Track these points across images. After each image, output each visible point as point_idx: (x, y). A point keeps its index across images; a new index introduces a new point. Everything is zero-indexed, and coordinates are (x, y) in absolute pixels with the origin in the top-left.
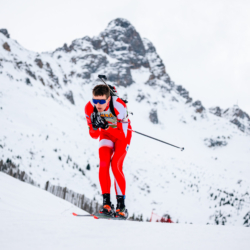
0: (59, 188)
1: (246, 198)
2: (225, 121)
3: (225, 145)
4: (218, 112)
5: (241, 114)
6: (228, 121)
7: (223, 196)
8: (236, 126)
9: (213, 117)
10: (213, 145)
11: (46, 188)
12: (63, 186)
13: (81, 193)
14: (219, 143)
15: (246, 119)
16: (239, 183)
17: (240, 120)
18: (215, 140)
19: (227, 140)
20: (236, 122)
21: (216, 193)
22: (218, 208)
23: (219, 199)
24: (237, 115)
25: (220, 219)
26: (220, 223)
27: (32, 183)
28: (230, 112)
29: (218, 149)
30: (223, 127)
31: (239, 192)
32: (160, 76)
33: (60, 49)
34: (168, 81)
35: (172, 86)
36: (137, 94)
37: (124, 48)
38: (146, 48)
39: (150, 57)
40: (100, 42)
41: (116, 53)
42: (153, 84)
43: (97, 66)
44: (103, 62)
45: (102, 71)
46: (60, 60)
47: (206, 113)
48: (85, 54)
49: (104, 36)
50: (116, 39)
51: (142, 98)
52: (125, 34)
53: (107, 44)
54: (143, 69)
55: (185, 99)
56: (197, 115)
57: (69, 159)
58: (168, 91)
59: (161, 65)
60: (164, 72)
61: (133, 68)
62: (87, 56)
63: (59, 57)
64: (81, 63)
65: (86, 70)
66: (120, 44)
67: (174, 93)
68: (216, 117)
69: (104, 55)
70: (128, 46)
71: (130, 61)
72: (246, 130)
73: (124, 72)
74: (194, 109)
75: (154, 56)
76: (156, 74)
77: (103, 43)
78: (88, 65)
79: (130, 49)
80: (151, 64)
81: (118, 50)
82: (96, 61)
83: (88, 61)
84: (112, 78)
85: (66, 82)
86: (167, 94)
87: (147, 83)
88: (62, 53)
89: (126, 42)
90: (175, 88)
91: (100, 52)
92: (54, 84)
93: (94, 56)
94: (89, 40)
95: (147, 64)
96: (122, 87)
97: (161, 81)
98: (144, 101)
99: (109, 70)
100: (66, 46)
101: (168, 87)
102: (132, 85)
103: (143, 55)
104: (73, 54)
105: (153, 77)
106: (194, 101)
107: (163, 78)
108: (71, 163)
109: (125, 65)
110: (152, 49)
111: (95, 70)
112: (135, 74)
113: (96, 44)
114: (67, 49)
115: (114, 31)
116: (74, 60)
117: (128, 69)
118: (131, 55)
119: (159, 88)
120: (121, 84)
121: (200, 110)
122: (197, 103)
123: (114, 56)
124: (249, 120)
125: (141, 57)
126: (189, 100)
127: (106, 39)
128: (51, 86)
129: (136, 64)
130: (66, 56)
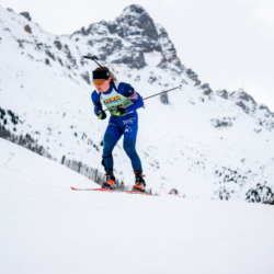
0: (74, 162)
1: (249, 175)
2: (231, 103)
3: (231, 125)
4: (225, 94)
5: (246, 97)
6: (234, 103)
7: (228, 173)
8: (241, 108)
9: (220, 99)
10: (219, 125)
11: (62, 162)
14: (225, 124)
15: (250, 101)
16: (243, 161)
17: (245, 102)
18: (222, 120)
19: (232, 121)
20: (241, 105)
21: (221, 170)
22: (223, 184)
23: (223, 176)
24: (242, 98)
25: (224, 195)
26: (224, 198)
27: (49, 157)
28: (236, 95)
29: (223, 129)
30: (229, 109)
31: (242, 170)
32: (171, 59)
33: (78, 32)
34: (179, 64)
35: (182, 69)
36: (149, 75)
37: (138, 33)
38: (159, 33)
39: (162, 41)
40: (115, 26)
41: (130, 37)
42: (165, 67)
43: (113, 49)
44: (119, 44)
45: (117, 54)
46: (78, 44)
47: (214, 95)
48: (100, 37)
49: (120, 20)
50: (130, 24)
51: (154, 80)
52: (140, 20)
53: (122, 29)
54: (155, 52)
55: (194, 83)
56: (206, 97)
57: (84, 135)
58: (179, 73)
59: (173, 49)
60: (175, 56)
61: (145, 51)
62: (103, 40)
63: (77, 40)
64: (97, 46)
65: (102, 53)
66: (133, 29)
67: (184, 76)
68: (223, 100)
69: (119, 38)
70: (141, 30)
71: (144, 44)
72: (250, 112)
73: (137, 55)
74: (202, 91)
75: (166, 41)
76: (167, 57)
77: (118, 28)
78: (104, 49)
79: (143, 34)
80: (164, 49)
81: (132, 34)
82: (112, 44)
83: (104, 44)
84: (126, 60)
85: (82, 63)
86: (177, 77)
87: (159, 66)
88: (80, 36)
89: (140, 27)
90: (185, 71)
91: (115, 36)
92: (71, 64)
93: (110, 40)
94: (105, 24)
95: (159, 49)
96: (135, 69)
97: (172, 65)
98: (156, 83)
99: (124, 53)
100: (83, 29)
101: (179, 70)
102: (145, 68)
103: (156, 39)
104: (90, 37)
105: (164, 60)
106: (202, 84)
107: (174, 61)
108: (86, 140)
109: (138, 49)
110: (164, 34)
111: (110, 54)
112: (148, 57)
113: (112, 28)
114: (85, 32)
115: (129, 17)
116: (91, 43)
117: (141, 53)
118: (145, 40)
119: (170, 71)
120: (135, 66)
121: (208, 92)
122: (205, 86)
123: (129, 40)
124: (254, 102)
125: (153, 41)
126: (198, 83)
127: (122, 24)
128: (69, 67)
129: (149, 48)
130: (84, 39)
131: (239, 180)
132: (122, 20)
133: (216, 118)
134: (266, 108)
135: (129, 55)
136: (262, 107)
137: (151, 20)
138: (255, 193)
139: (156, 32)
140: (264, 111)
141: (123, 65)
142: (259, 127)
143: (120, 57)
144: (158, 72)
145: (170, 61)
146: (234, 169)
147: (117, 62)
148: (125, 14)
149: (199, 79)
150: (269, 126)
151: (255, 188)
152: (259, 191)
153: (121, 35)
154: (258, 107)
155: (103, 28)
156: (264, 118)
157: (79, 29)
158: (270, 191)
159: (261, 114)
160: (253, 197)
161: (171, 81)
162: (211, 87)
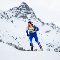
0: (10, 43)
1: (55, 45)
4: (48, 24)
5: (53, 25)
6: (50, 26)
7: (49, 44)
8: (52, 28)
9: (46, 25)
10: (47, 32)
11: (7, 43)
12: (11, 43)
13: (15, 44)
14: (48, 32)
15: (54, 26)
16: (53, 41)
17: (53, 26)
18: (47, 31)
19: (50, 31)
20: (52, 27)
21: (48, 44)
22: (48, 47)
23: (48, 45)
24: (52, 25)
25: (49, 50)
26: (49, 51)
27: (3, 42)
29: (48, 33)
30: (49, 28)
31: (53, 43)
34: (36, 17)
38: (30, 9)
39: (31, 11)
40: (19, 8)
43: (19, 14)
48: (15, 11)
65: (16, 15)
67: (37, 20)
72: (54, 28)
80: (32, 13)
84: (22, 17)
86: (35, 20)
88: (10, 11)
93: (18, 12)
95: (30, 13)
97: (34, 17)
104: (12, 11)
105: (32, 16)
117: (26, 14)
118: (27, 11)
119: (33, 19)
120: (24, 18)
121: (43, 24)
122: (43, 22)
123: (22, 11)
124: (55, 26)
125: (29, 11)
126: (41, 21)
131: (52, 46)
132: (21, 6)
135: (23, 15)
136: (57, 27)
137: (28, 6)
138: (57, 49)
140: (58, 28)
142: (57, 32)
146: (51, 43)
150: (59, 32)
151: (56, 48)
152: (58, 49)
153: (20, 10)
154: (56, 27)
155: (16, 9)
156: (58, 30)
159: (57, 29)
160: (56, 50)
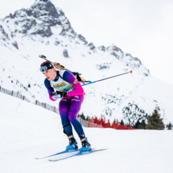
1: (123, 98)
2: (108, 54)
3: (109, 68)
4: (103, 48)
5: (117, 49)
6: (109, 54)
7: (110, 98)
8: (114, 56)
10: (101, 68)
14: (105, 67)
15: (120, 52)
16: (118, 89)
17: (116, 52)
18: (103, 65)
19: (110, 65)
20: (114, 54)
21: (105, 97)
22: (107, 105)
23: (107, 100)
24: (114, 50)
25: (108, 112)
26: (109, 114)
28: (110, 48)
29: (104, 70)
30: (107, 57)
31: (119, 95)
32: (67, 29)
33: (8, 17)
34: (73, 32)
35: (76, 35)
36: (55, 41)
37: (45, 14)
38: (59, 13)
39: (61, 18)
40: (31, 11)
41: (41, 17)
42: (64, 34)
43: (31, 26)
44: (34, 23)
45: (33, 28)
46: (9, 24)
47: (97, 49)
48: (22, 19)
49: (34, 7)
50: (40, 9)
51: (58, 43)
52: (46, 6)
53: (35, 13)
54: (57, 25)
55: (84, 43)
56: (92, 51)
57: (18, 82)
58: (74, 38)
59: (68, 23)
60: (70, 27)
61: (51, 25)
62: (24, 20)
63: (8, 22)
64: (21, 24)
65: (24, 28)
66: (43, 12)
67: (77, 39)
68: (102, 52)
69: (34, 18)
70: (47, 12)
71: (50, 21)
72: (120, 58)
73: (46, 28)
74: (89, 48)
75: (63, 18)
76: (65, 28)
77: (33, 12)
78: (25, 26)
79: (49, 15)
80: (63, 23)
81: (42, 15)
82: (30, 23)
83: (25, 23)
84: (39, 32)
85: (12, 36)
86: (73, 40)
87: (61, 34)
88: (9, 19)
89: (47, 11)
90: (77, 36)
91: (32, 18)
92: (5, 37)
93: (28, 20)
94: (24, 10)
95: (59, 23)
96: (46, 37)
97: (69, 33)
98: (59, 45)
99: (38, 28)
100: (11, 14)
101: (74, 36)
102: (52, 36)
103: (57, 17)
104: (16, 19)
105: (64, 30)
106: (89, 43)
107: (70, 30)
108: (19, 84)
109: (47, 24)
110: (62, 14)
111: (29, 29)
112: (53, 29)
113: (29, 13)
114: (12, 16)
115: (39, 5)
116: (16, 23)
117: (49, 27)
118: (51, 18)
119: (68, 37)
120: (45, 35)
121: (93, 48)
122: (91, 44)
123: (40, 19)
124: (122, 52)
125: (56, 19)
126: (86, 43)
127: (35, 9)
128: (4, 39)
129: (53, 23)
130: (12, 21)
131: (117, 101)
132: (35, 7)
133: (99, 64)
134: (130, 55)
135: (41, 29)
136: (127, 55)
137: (53, 6)
138: (128, 109)
139: (57, 13)
140: (129, 57)
141: (38, 35)
142: (126, 67)
143: (36, 31)
144: (61, 38)
145: (67, 30)
146: (114, 95)
147: (34, 34)
148: (37, 3)
149: (86, 40)
150: (133, 66)
151: (127, 106)
152: (130, 108)
153: (35, 16)
154: (124, 55)
155: (23, 13)
156: (129, 62)
157: (9, 15)
158: (137, 107)
159: (127, 59)
160: (126, 111)
161: (69, 43)
162: (95, 45)
